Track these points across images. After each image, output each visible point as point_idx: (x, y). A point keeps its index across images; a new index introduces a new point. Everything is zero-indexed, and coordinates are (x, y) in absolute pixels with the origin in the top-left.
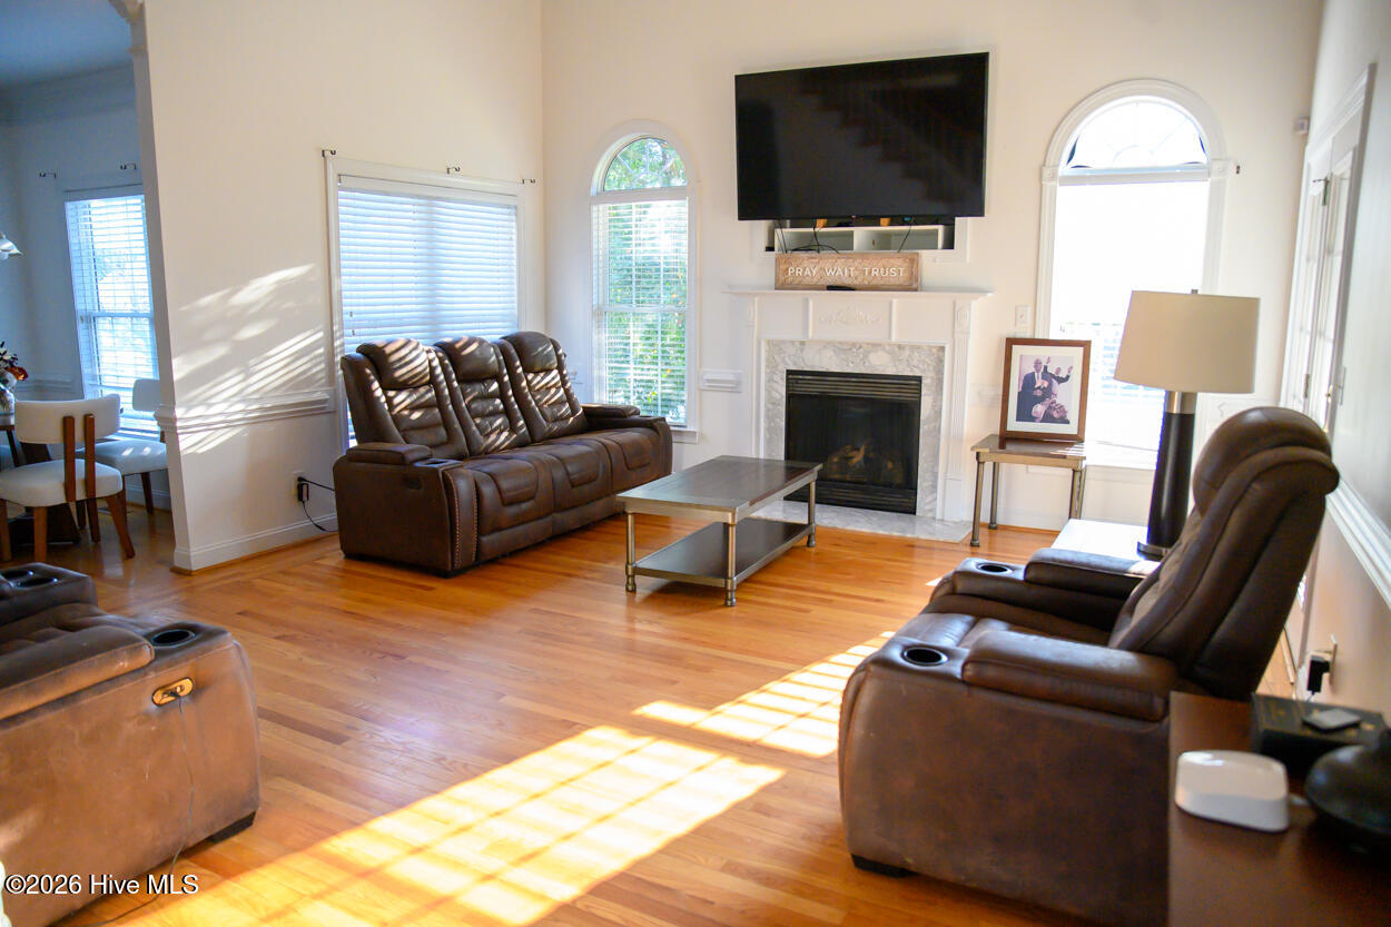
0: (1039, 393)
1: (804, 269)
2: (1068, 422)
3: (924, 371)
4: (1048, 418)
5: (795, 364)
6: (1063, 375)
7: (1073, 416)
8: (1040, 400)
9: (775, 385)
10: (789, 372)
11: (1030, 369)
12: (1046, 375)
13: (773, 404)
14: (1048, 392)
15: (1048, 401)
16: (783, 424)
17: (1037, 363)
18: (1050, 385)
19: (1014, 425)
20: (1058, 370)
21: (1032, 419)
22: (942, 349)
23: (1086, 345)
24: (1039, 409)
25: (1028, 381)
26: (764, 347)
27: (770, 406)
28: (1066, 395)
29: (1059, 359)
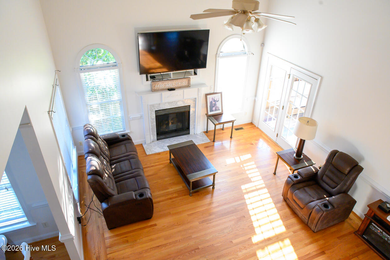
0: (213, 105)
1: (160, 85)
2: (220, 110)
3: (191, 104)
4: (216, 110)
5: (158, 108)
6: (217, 100)
7: (220, 109)
8: (213, 107)
9: (153, 115)
10: (156, 111)
11: (211, 100)
12: (215, 101)
13: (152, 119)
14: (215, 104)
15: (215, 106)
16: (155, 124)
17: (212, 99)
18: (215, 103)
19: (210, 113)
20: (217, 99)
21: (213, 111)
22: (196, 98)
23: (221, 93)
24: (214, 108)
25: (211, 103)
26: (149, 106)
27: (151, 120)
28: (219, 104)
29: (216, 97)
